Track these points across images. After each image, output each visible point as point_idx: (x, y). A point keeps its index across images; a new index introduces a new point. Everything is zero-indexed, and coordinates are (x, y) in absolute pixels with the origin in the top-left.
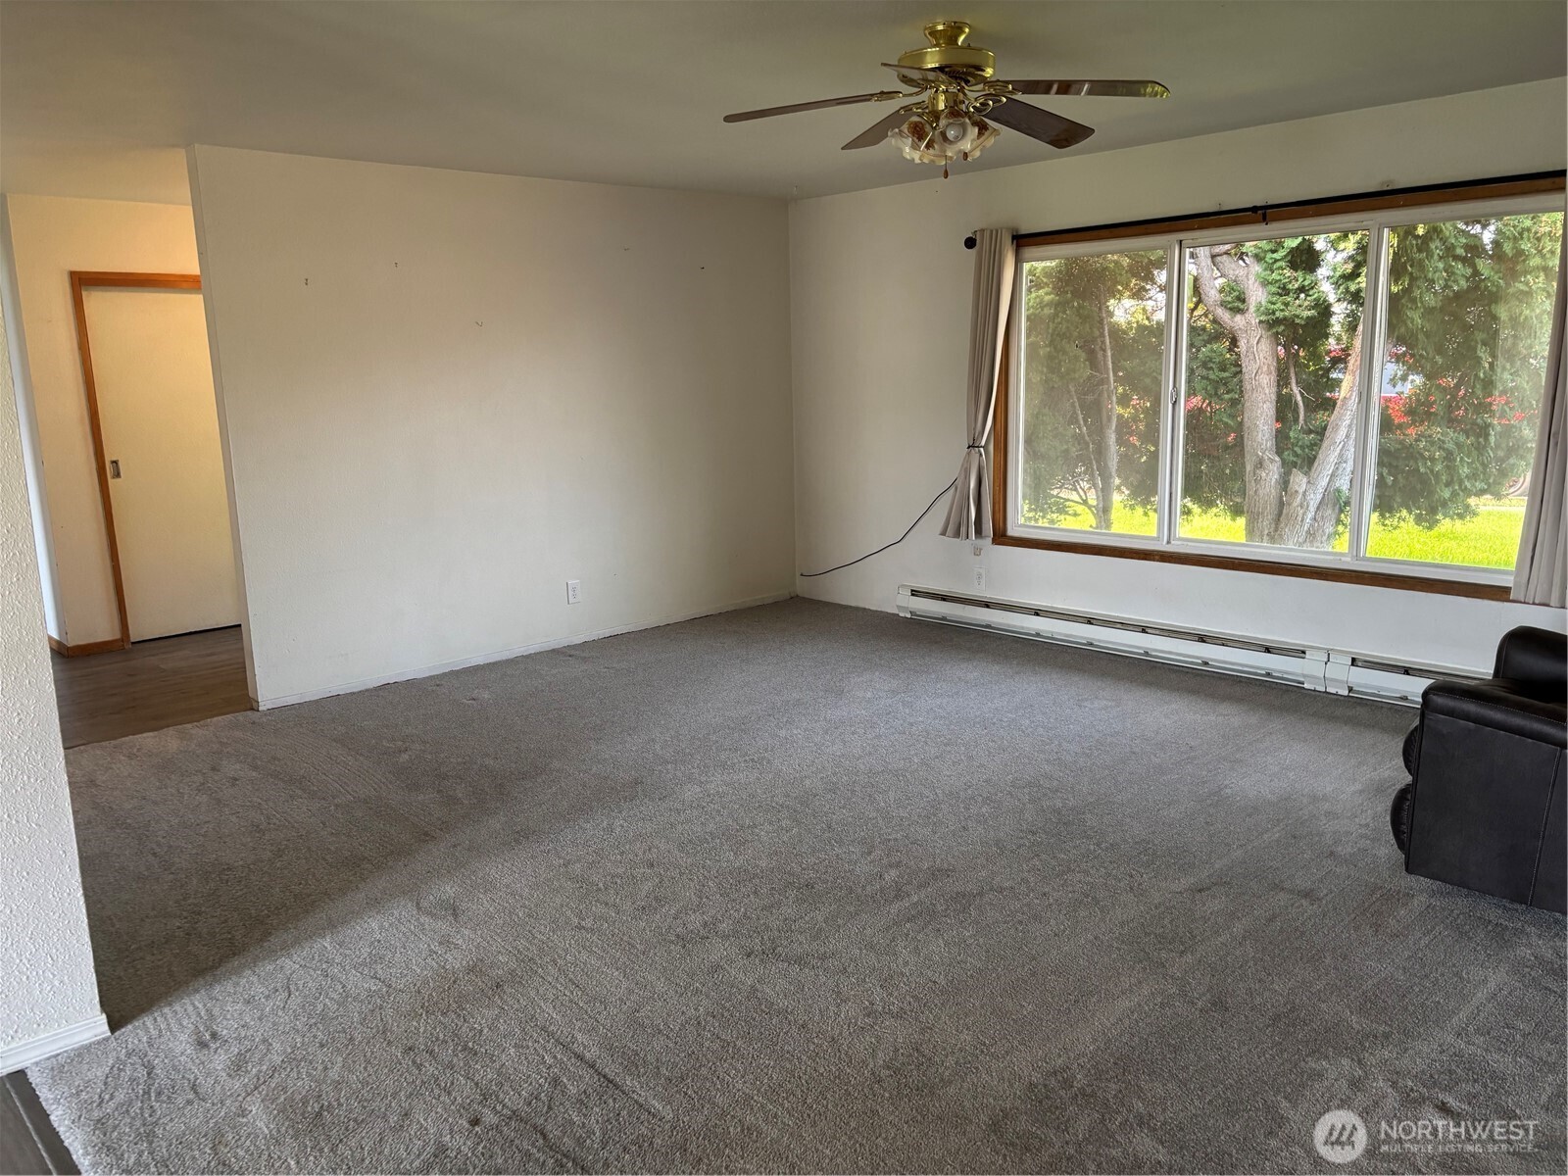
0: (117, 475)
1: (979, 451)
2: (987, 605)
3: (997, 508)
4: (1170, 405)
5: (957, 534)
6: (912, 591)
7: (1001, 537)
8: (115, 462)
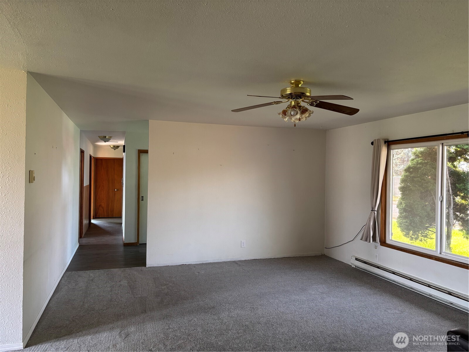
0: (142, 200)
1: (375, 212)
2: (378, 267)
3: (382, 233)
4: (439, 203)
5: (366, 240)
6: (356, 258)
7: (383, 243)
8: (142, 197)
